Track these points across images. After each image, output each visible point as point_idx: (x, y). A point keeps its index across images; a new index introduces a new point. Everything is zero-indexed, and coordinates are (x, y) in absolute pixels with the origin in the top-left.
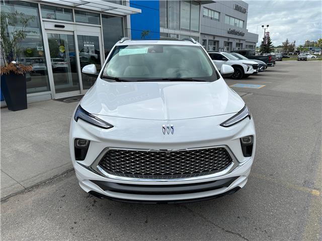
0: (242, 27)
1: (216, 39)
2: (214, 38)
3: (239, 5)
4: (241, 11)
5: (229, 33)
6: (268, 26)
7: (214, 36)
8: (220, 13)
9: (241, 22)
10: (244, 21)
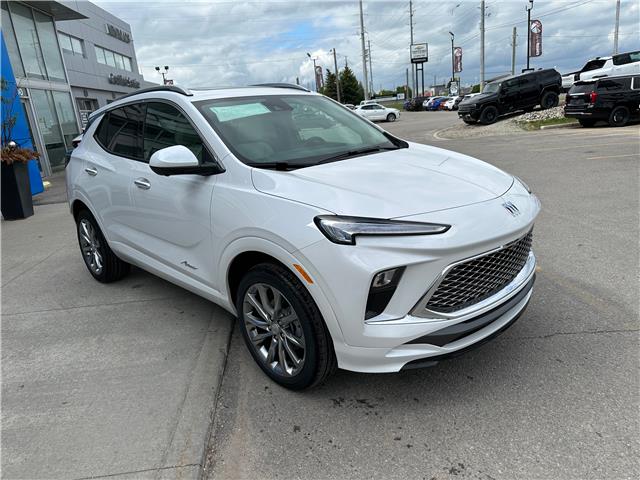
0: (130, 70)
1: (91, 96)
2: (86, 94)
3: (115, 27)
4: (120, 39)
5: (111, 82)
6: (167, 68)
7: (85, 90)
8: (82, 41)
9: (127, 61)
10: (130, 58)
